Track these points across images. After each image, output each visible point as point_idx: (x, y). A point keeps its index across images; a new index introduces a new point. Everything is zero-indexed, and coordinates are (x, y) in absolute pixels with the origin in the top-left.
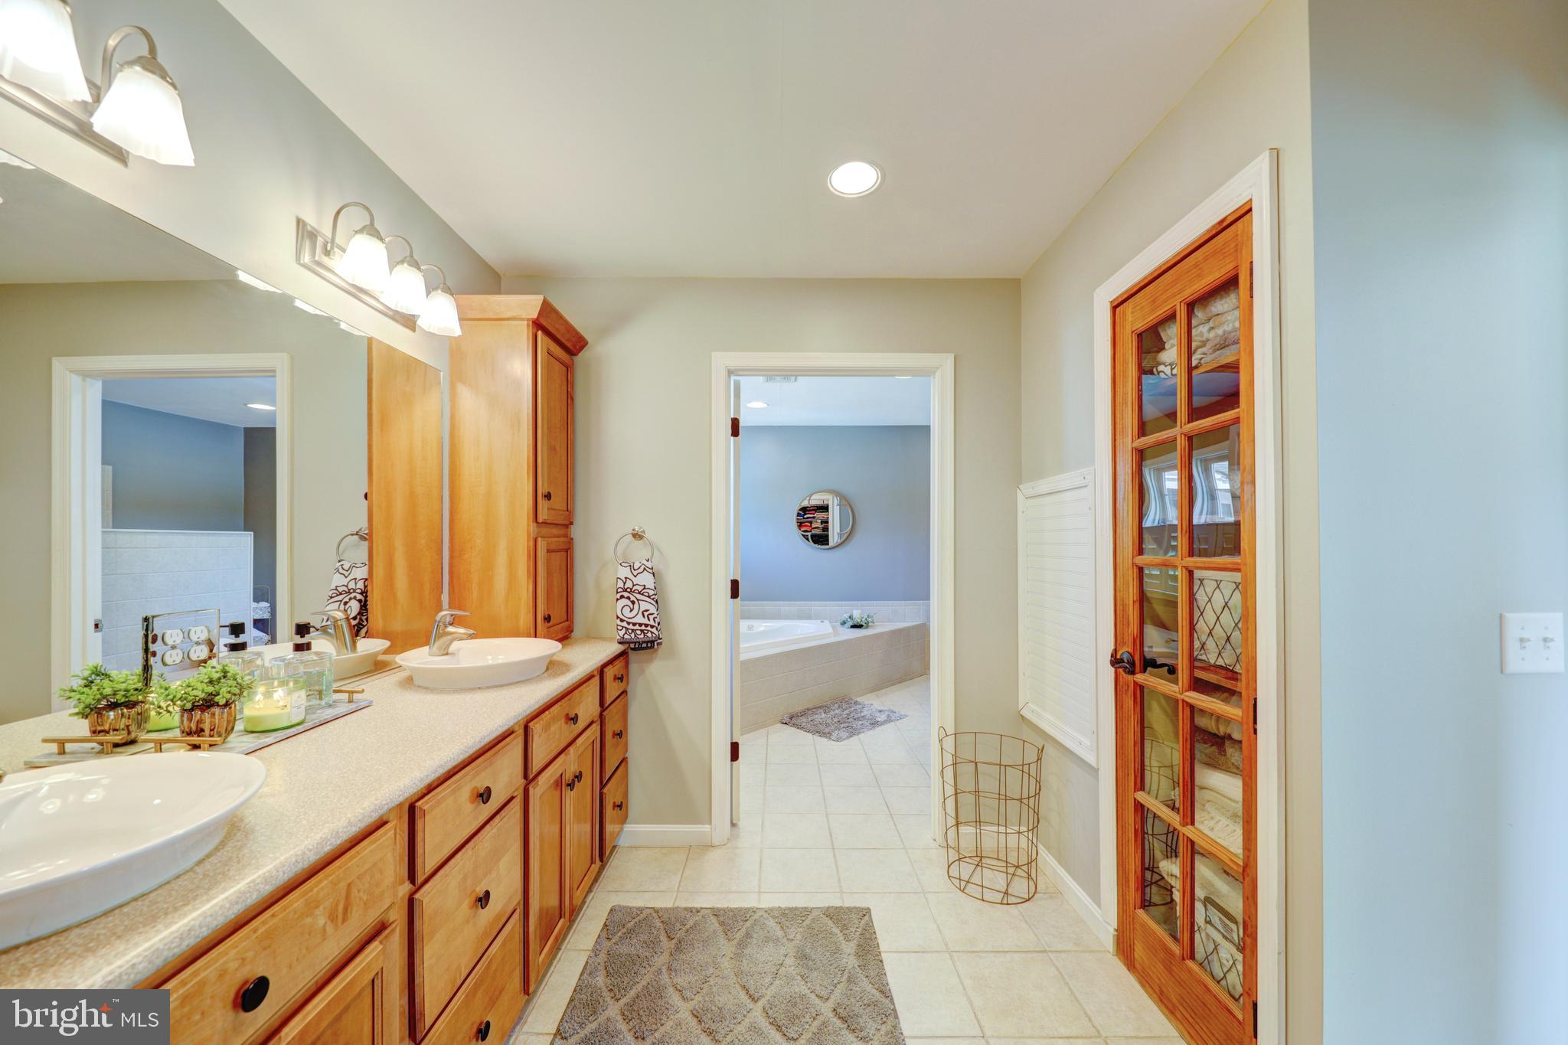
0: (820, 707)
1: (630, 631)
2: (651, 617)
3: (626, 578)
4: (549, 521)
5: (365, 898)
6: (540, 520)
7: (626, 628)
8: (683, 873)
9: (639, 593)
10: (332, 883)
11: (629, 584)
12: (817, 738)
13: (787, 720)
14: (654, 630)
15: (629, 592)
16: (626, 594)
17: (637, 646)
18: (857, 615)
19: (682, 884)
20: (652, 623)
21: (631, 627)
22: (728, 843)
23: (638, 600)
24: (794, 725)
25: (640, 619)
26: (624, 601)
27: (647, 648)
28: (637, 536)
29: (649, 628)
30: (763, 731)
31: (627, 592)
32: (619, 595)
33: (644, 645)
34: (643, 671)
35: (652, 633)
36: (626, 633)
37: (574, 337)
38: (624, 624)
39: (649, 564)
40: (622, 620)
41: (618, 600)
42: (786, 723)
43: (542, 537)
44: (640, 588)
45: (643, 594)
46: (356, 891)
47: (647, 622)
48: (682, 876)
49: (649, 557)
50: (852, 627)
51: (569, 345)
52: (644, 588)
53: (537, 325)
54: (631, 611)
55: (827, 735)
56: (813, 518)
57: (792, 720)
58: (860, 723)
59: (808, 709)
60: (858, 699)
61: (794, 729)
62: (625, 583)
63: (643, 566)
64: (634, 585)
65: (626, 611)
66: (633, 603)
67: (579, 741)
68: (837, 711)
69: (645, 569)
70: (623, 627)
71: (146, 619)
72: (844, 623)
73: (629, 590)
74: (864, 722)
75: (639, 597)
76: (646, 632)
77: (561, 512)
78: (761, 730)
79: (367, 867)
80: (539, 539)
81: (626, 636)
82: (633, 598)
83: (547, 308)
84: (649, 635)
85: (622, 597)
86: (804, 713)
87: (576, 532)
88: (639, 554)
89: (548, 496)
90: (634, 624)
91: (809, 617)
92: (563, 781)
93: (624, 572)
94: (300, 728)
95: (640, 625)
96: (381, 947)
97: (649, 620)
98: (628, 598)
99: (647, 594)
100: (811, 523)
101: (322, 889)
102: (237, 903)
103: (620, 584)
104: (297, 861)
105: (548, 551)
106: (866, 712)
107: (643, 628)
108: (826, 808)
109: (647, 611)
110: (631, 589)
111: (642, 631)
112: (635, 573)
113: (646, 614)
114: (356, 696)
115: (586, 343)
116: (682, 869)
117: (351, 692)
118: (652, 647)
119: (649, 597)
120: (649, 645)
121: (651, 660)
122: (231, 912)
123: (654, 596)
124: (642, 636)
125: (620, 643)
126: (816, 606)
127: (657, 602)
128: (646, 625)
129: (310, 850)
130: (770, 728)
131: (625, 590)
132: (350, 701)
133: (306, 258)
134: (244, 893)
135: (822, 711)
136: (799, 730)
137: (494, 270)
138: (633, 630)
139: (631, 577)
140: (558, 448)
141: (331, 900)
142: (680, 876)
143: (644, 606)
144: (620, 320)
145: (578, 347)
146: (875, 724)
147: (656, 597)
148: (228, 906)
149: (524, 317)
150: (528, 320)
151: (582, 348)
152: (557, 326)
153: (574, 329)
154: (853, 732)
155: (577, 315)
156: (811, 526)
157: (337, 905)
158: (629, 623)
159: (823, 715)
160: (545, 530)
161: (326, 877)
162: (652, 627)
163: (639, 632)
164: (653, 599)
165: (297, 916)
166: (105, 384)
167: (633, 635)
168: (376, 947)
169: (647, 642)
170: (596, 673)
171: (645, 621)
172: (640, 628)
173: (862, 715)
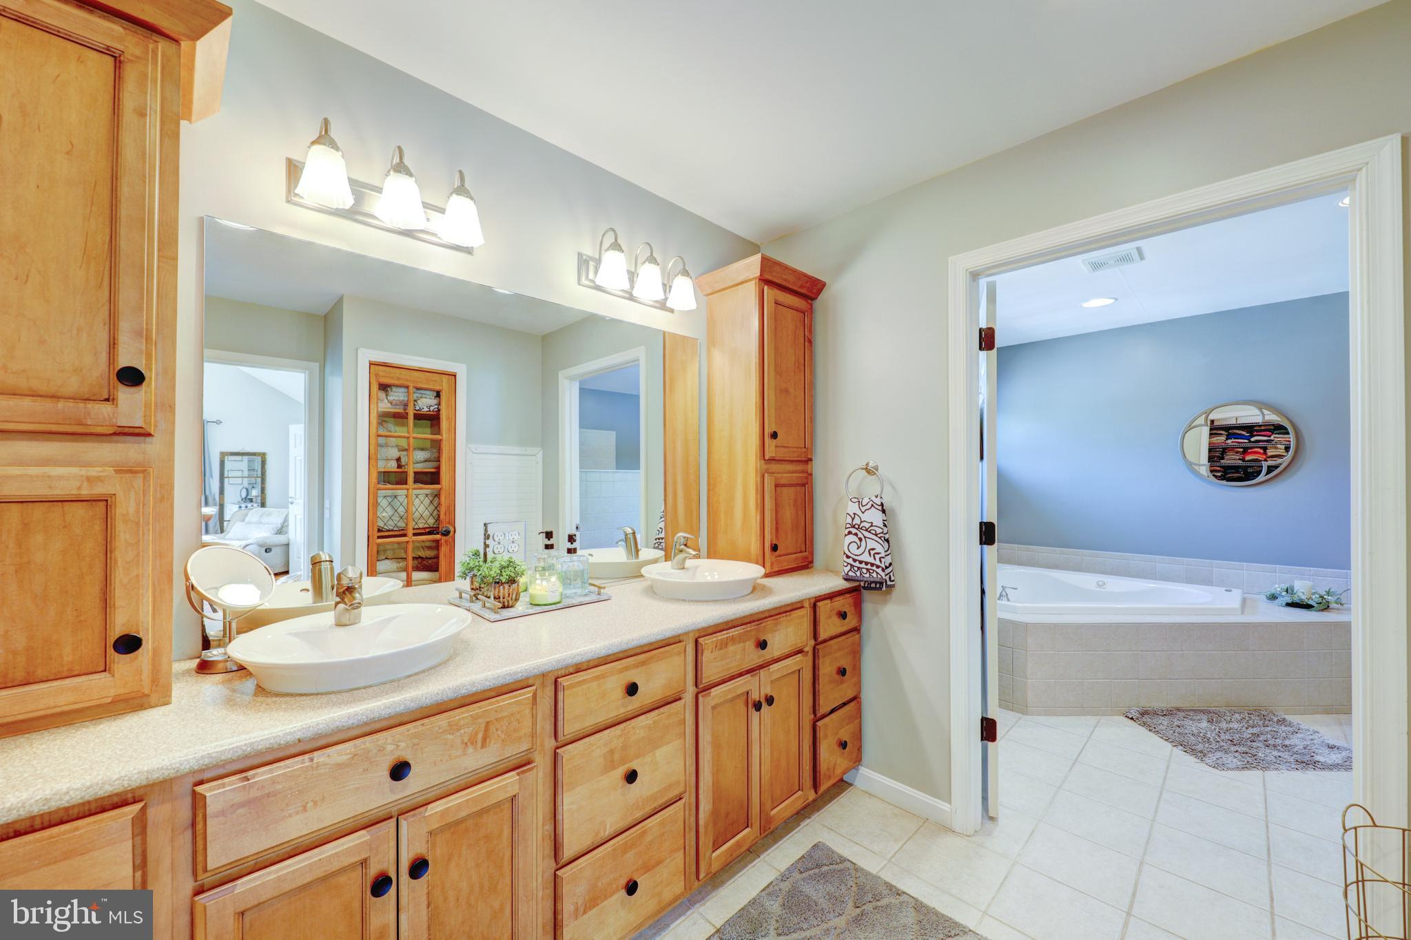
0: (1203, 712)
1: (856, 569)
2: (877, 557)
3: (854, 514)
4: (776, 458)
5: (503, 736)
6: (767, 458)
7: (851, 565)
8: (904, 844)
9: (867, 530)
10: (472, 717)
11: (857, 521)
12: (1178, 752)
13: (1135, 715)
14: (879, 570)
15: (857, 529)
16: (854, 531)
17: (866, 585)
18: (1303, 589)
19: (897, 855)
20: (878, 562)
21: (857, 564)
22: (973, 835)
23: (865, 537)
24: (1144, 724)
25: (866, 557)
26: (852, 538)
27: (875, 589)
28: (870, 471)
29: (874, 568)
30: (1092, 720)
31: (855, 528)
32: (848, 530)
33: (873, 585)
34: (877, 613)
35: (877, 573)
36: (850, 570)
37: (806, 283)
38: (850, 561)
39: (878, 501)
40: (848, 557)
41: (846, 535)
42: (1132, 719)
43: (768, 473)
44: (867, 525)
45: (870, 532)
46: (494, 730)
47: (873, 561)
48: (902, 847)
49: (879, 493)
50: (1288, 605)
51: (803, 291)
52: (872, 526)
53: (764, 281)
54: (858, 548)
55: (1201, 755)
56: (1267, 441)
57: (1144, 717)
58: (1276, 753)
59: (1178, 710)
60: (1289, 718)
61: (1143, 730)
62: (853, 519)
63: (871, 503)
64: (861, 522)
65: (853, 548)
66: (860, 540)
67: (774, 667)
68: (1235, 725)
69: (872, 505)
70: (848, 563)
71: (485, 525)
72: (1273, 597)
73: (857, 526)
74: (1286, 755)
75: (867, 534)
76: (871, 571)
77: (795, 449)
78: (1089, 717)
79: (505, 714)
80: (766, 475)
81: (851, 573)
82: (860, 535)
83: (767, 263)
84: (874, 575)
85: (850, 533)
86: (1168, 713)
87: (817, 468)
88: (871, 489)
89: (774, 435)
90: (861, 562)
91: (1207, 581)
92: (749, 700)
93: (853, 508)
94: (554, 607)
95: (867, 563)
96: (518, 777)
97: (875, 559)
98: (856, 534)
99: (874, 532)
100: (1265, 449)
101: (463, 718)
102: (389, 708)
103: (849, 520)
104: (437, 693)
105: (777, 486)
106: (1295, 740)
107: (869, 567)
108: (1145, 853)
109: (873, 549)
110: (859, 526)
111: (868, 570)
112: (863, 509)
113: (872, 552)
114: (602, 591)
115: (824, 285)
116: (906, 839)
117: (600, 588)
118: (880, 588)
119: (876, 535)
120: (878, 586)
121: (885, 602)
122: (384, 712)
123: (882, 535)
124: (868, 575)
125: (846, 579)
126: (1220, 568)
127: (887, 541)
128: (872, 565)
129: (450, 689)
130: (1104, 719)
131: (854, 527)
132: (599, 594)
133: (584, 281)
134: (396, 703)
135: (1205, 717)
136: (1151, 734)
137: (752, 243)
138: (859, 568)
139: (860, 514)
140: (792, 390)
141: (471, 729)
142: (899, 845)
143: (871, 544)
144: (852, 252)
145: (815, 291)
146: (1307, 762)
147: (887, 536)
148: (382, 707)
149: (751, 277)
150: (755, 278)
151: (820, 291)
152: (785, 277)
153: (805, 275)
154: (1252, 762)
155: (803, 261)
156: (1265, 453)
157: (476, 734)
158: (855, 560)
159: (1204, 724)
160: (775, 467)
161: (467, 712)
162: (878, 567)
163: (865, 571)
164: (880, 538)
165: (441, 731)
166: (580, 382)
167: (858, 573)
168: (513, 777)
169: (876, 583)
170: (807, 604)
171: (871, 560)
172: (865, 567)
173: (1287, 742)
